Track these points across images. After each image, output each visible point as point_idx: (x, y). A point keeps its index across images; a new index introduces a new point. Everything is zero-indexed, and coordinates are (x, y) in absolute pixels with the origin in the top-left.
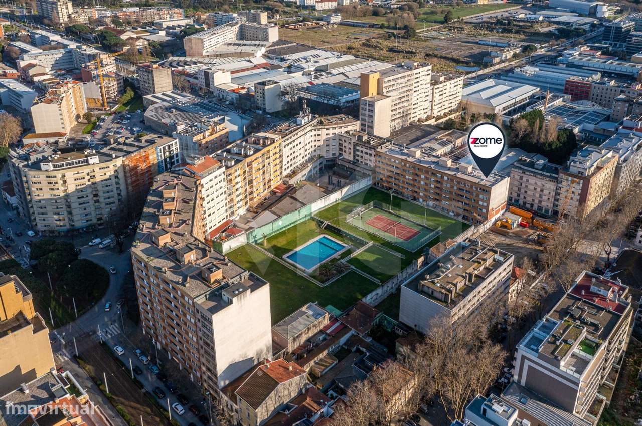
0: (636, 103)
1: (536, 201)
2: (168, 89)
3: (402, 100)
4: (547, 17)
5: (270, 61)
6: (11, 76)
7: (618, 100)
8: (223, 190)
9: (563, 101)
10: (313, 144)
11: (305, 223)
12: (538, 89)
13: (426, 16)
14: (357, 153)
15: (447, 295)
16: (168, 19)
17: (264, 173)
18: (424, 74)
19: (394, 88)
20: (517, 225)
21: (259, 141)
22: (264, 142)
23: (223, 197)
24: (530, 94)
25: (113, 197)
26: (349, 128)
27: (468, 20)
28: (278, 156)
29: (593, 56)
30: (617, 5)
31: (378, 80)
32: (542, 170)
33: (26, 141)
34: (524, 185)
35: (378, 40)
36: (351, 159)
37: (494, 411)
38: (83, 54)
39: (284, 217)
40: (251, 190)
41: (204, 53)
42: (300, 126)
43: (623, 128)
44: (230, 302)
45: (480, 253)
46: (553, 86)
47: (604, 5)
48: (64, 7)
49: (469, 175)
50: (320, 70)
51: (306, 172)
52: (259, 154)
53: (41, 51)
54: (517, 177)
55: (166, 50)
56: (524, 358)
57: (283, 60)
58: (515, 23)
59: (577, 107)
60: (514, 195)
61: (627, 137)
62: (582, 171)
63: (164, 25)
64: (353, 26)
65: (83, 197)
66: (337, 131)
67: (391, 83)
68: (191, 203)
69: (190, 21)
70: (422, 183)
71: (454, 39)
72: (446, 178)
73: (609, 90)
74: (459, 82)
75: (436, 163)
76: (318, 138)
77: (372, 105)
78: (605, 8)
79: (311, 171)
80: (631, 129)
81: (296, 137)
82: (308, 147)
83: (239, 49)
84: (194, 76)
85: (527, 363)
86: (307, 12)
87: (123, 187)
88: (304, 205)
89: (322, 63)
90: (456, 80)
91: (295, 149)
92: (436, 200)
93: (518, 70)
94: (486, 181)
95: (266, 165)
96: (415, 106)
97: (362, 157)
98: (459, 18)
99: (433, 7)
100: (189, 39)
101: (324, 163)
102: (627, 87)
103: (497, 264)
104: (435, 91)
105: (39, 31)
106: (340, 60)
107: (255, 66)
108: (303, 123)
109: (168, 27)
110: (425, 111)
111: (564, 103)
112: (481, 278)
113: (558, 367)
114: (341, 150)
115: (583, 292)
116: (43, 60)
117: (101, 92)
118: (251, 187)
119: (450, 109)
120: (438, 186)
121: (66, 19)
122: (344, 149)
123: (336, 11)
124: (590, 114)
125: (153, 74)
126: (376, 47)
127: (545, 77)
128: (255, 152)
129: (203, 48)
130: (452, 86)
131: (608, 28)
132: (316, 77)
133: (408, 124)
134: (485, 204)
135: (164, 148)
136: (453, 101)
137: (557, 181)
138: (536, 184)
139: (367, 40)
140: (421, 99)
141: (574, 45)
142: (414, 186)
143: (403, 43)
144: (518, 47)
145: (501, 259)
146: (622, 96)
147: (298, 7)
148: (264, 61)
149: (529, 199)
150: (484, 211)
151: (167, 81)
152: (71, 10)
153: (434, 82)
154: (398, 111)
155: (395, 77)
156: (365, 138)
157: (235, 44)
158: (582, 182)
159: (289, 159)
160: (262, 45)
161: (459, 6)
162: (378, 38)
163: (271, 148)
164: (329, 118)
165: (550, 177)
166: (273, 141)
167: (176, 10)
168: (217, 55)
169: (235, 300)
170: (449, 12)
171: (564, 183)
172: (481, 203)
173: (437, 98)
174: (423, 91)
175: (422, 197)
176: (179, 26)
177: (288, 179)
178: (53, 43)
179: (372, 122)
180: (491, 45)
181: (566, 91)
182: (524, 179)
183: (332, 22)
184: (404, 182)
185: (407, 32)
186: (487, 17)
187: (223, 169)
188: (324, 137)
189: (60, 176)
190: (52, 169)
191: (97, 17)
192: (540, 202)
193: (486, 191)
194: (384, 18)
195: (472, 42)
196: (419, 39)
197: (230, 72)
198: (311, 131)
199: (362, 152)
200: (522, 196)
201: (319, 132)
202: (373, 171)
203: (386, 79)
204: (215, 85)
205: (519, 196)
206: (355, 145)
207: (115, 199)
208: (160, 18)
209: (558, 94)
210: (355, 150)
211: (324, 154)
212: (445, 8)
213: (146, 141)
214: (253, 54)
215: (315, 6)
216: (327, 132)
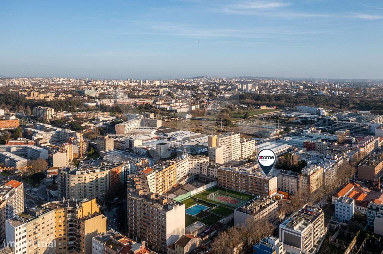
0: (334, 150)
1: (290, 189)
2: (112, 148)
3: (228, 149)
4: (296, 116)
5: (159, 136)
6: (31, 144)
7: (326, 149)
8: (154, 183)
9: (303, 151)
10: (189, 167)
11: (188, 200)
12: (291, 146)
13: (235, 115)
14: (209, 171)
15: (252, 211)
16: (102, 117)
17: (169, 177)
18: (237, 137)
19: (224, 143)
20: (282, 198)
21: (167, 163)
22: (169, 164)
23: (154, 186)
24: (287, 148)
25: (104, 188)
26: (205, 160)
27: (257, 117)
28: (175, 170)
29: (318, 132)
30: (331, 110)
31: (216, 139)
32: (291, 174)
34: (284, 182)
35: (212, 126)
36: (206, 174)
37: (270, 239)
38: (66, 133)
39: (180, 196)
40: (164, 185)
41: (125, 133)
42: (183, 159)
43: (326, 159)
44: (172, 209)
45: (264, 199)
46: (297, 145)
47: (323, 109)
48: (50, 111)
49: (259, 176)
50: (184, 140)
51: (186, 180)
52: (168, 168)
53: (43, 132)
54: (281, 178)
55: (105, 131)
56: (282, 229)
57: (165, 135)
58: (280, 118)
59: (310, 153)
60: (281, 187)
61: (328, 162)
62: (306, 173)
63: (101, 120)
64: (198, 120)
65: (91, 187)
66: (199, 161)
67: (222, 141)
68: (146, 183)
69: (114, 118)
70: (239, 182)
71: (250, 126)
72: (249, 178)
73: (323, 146)
74: (253, 142)
75: (245, 173)
76: (191, 165)
77: (214, 150)
78: (324, 111)
79: (188, 180)
80: (329, 159)
81: (182, 163)
82: (187, 169)
83: (143, 130)
84: (123, 142)
85: (283, 231)
86: (173, 113)
87: (108, 184)
88: (188, 191)
89: (185, 136)
90: (252, 141)
91: (182, 169)
92: (246, 189)
93: (282, 138)
94: (266, 178)
95: (171, 174)
96: (234, 150)
97: (211, 173)
98: (252, 116)
99: (238, 110)
100: (118, 125)
101: (194, 177)
102: (331, 144)
103: (271, 203)
104: (242, 146)
105: (38, 123)
106: (194, 135)
107: (152, 138)
108: (185, 158)
109: (103, 121)
110: (239, 155)
111: (303, 152)
112: (265, 207)
113: (293, 229)
114: (201, 170)
115: (305, 211)
116: (45, 136)
117: (79, 150)
118: (165, 183)
119: (250, 155)
120: (247, 182)
121: (50, 118)
122: (203, 170)
123: (188, 113)
124: (316, 156)
125: (105, 141)
126: (211, 130)
127: (295, 141)
128: (166, 167)
129: (125, 130)
130: (250, 144)
131: (324, 120)
132: (184, 143)
133: (231, 161)
134: (267, 188)
135: (124, 167)
136: (251, 151)
137: (297, 178)
138: (289, 180)
139: (206, 126)
140: (236, 149)
141: (308, 128)
142: (235, 184)
143: (225, 128)
144: (282, 129)
145: (273, 201)
146: (328, 148)
147: (168, 111)
148: (156, 136)
149: (287, 188)
150: (267, 191)
151: (112, 144)
152: (53, 113)
153: (242, 142)
154: (226, 154)
155: (224, 138)
156: (212, 164)
157: (140, 128)
158: (307, 178)
159: (179, 173)
160: (154, 129)
161: (252, 110)
162: (212, 125)
163: (172, 166)
164: (195, 156)
165: (294, 177)
166: (173, 164)
167: (106, 113)
168: (132, 133)
169: (174, 207)
170: (247, 113)
171: (301, 179)
172: (265, 188)
173: (244, 150)
174: (237, 145)
175: (240, 189)
176: (109, 120)
177: (179, 182)
178: (47, 129)
179: (215, 158)
180: (269, 128)
181: (304, 147)
182: (284, 179)
183: (187, 118)
184: (231, 182)
185: (226, 122)
186: (267, 115)
187: (155, 173)
188: (194, 164)
189: (84, 177)
190: (80, 174)
192: (292, 189)
193: (267, 182)
194: (214, 116)
195: (259, 127)
196: (233, 126)
197: (141, 141)
198: (188, 161)
199: (211, 170)
200: (284, 187)
201: (192, 162)
202: (217, 179)
203: (220, 139)
204: (135, 146)
205: (282, 187)
206: (208, 167)
207: (104, 189)
208: (98, 117)
209: (300, 148)
210: (208, 170)
211: (193, 173)
212: (245, 111)
213: (117, 164)
214: (150, 133)
215: (177, 111)
216: (195, 162)
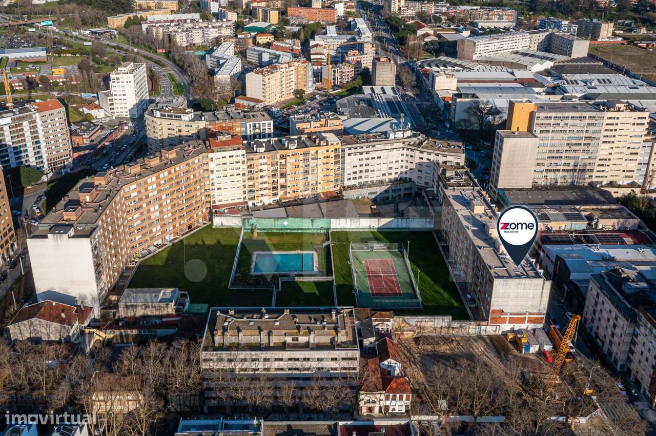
2: (389, 84)
8: (240, 172)
10: (404, 164)
18: (629, 121)
19: (558, 128)
22: (320, 142)
23: (241, 177)
26: (449, 158)
31: (531, 113)
33: (238, 101)
39: (291, 219)
41: (475, 57)
51: (380, 189)
52: (299, 151)
63: (480, 26)
66: (433, 157)
67: (553, 121)
69: (512, 24)
76: (410, 159)
79: (385, 191)
81: (373, 149)
88: (323, 216)
91: (370, 162)
95: (311, 165)
100: (463, 41)
101: (414, 189)
107: (516, 80)
108: (391, 137)
109: (481, 28)
117: (334, 75)
122: (434, 180)
125: (376, 67)
129: (474, 53)
135: (254, 125)
150: (488, 307)
151: (390, 76)
154: (565, 161)
156: (450, 174)
159: (356, 169)
160: (551, 59)
167: (510, 12)
169: (50, 236)
178: (354, 30)
179: (500, 162)
187: (241, 152)
188: (417, 160)
190: (159, 116)
191: (433, 12)
197: (456, 79)
198: (403, 149)
204: (436, 89)
211: (415, 179)
216: (421, 155)
